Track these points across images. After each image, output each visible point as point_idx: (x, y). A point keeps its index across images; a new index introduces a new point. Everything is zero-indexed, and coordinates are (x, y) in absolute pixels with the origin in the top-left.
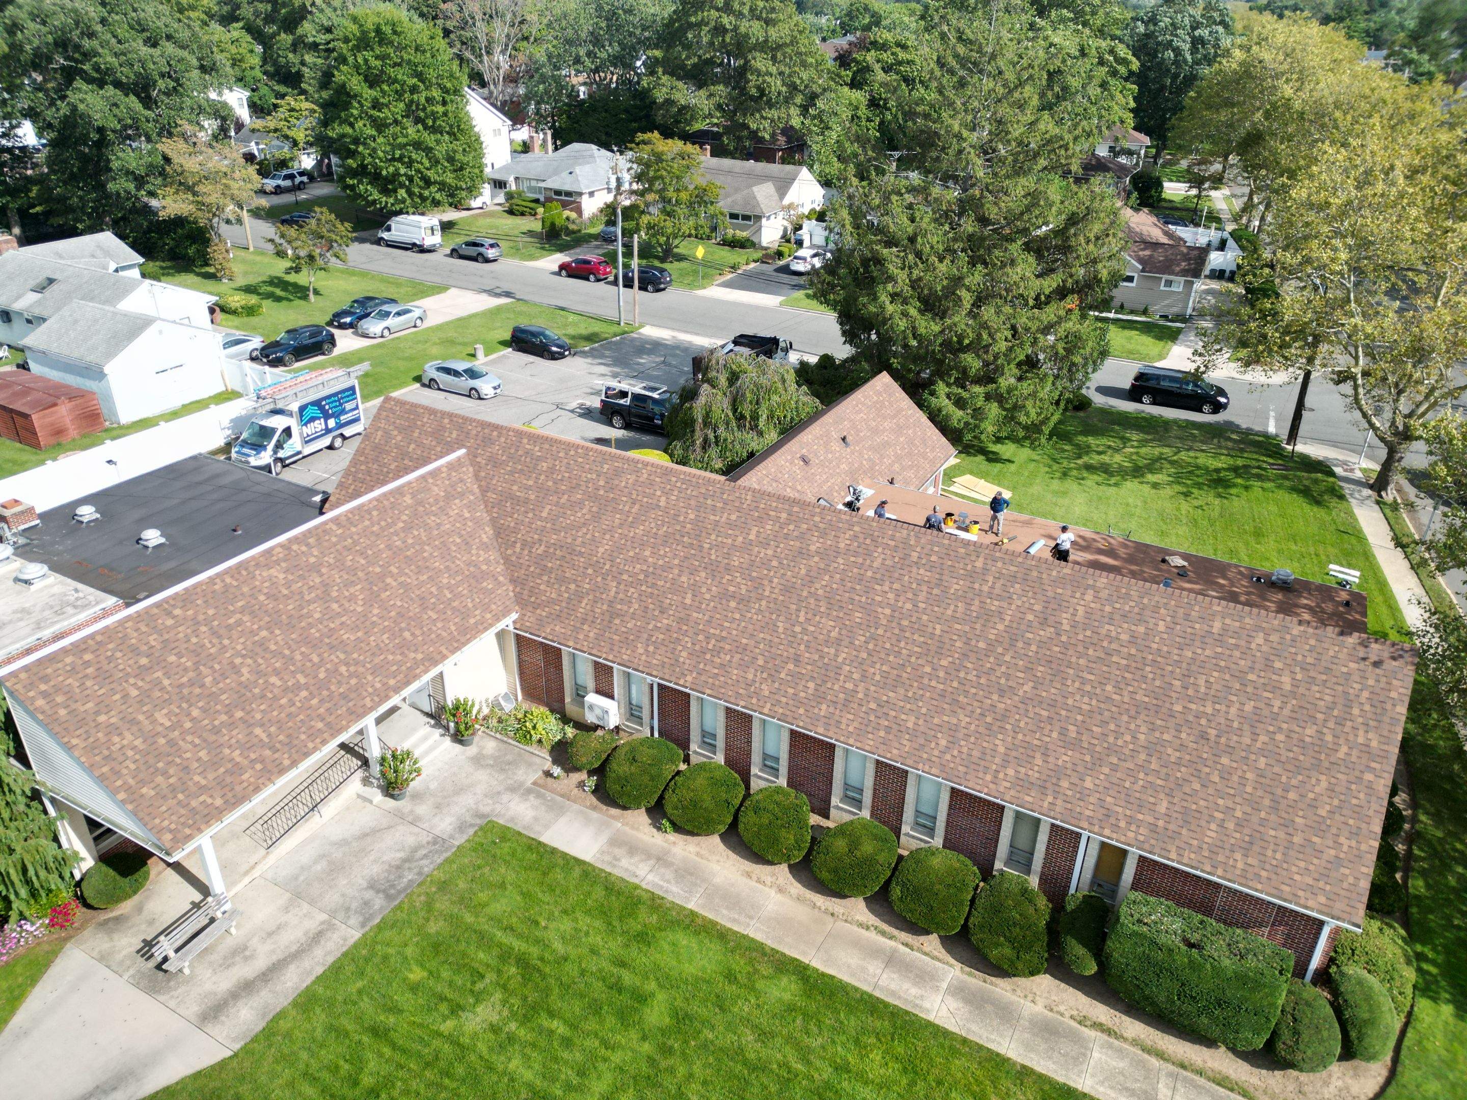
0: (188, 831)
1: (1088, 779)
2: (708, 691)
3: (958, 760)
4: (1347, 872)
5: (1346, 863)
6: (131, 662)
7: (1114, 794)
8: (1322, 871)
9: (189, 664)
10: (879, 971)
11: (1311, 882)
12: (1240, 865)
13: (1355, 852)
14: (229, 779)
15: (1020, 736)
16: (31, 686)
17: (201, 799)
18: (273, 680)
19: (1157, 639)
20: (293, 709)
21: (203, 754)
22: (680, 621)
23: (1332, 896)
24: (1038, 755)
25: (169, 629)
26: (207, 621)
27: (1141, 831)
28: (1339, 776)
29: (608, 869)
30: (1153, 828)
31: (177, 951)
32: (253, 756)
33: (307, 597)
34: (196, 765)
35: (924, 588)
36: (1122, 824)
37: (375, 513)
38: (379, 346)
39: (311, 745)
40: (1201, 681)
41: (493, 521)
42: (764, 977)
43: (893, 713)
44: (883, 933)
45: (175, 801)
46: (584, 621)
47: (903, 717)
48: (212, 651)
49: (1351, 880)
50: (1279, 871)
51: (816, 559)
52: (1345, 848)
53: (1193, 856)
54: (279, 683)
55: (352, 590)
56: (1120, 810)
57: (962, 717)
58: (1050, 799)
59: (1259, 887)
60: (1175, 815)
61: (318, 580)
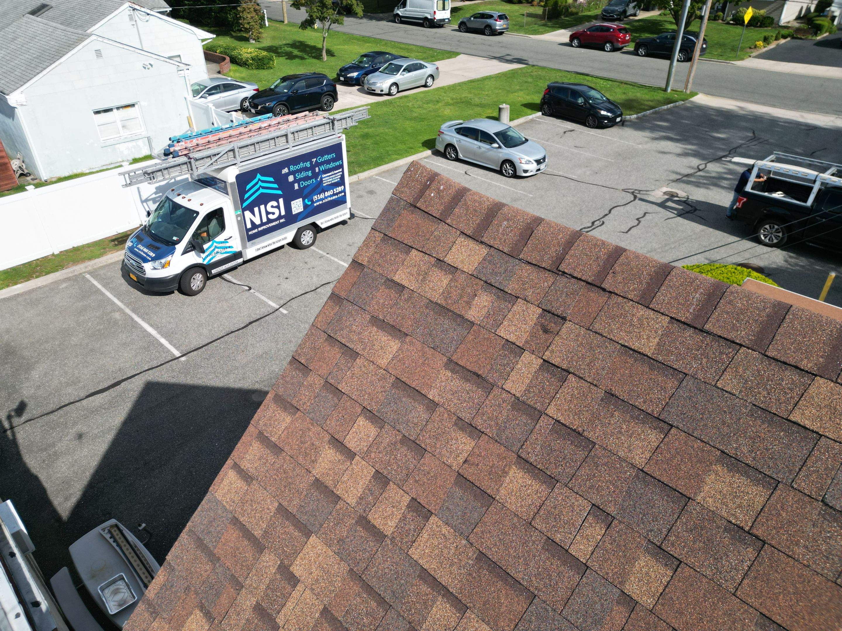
38: (384, 103)
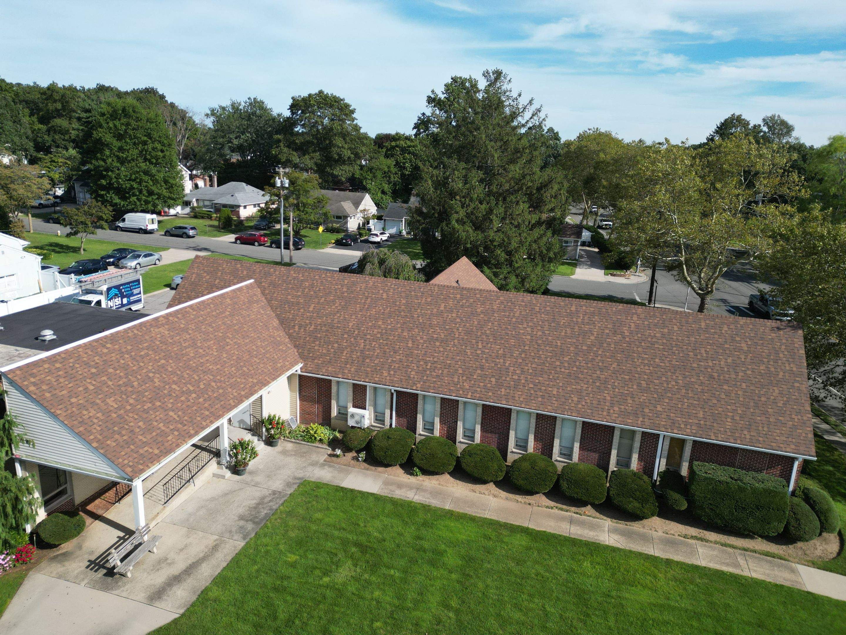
0: (141, 467)
1: (658, 406)
2: (432, 391)
3: (586, 407)
4: (801, 431)
5: (799, 427)
6: (86, 370)
7: (674, 412)
8: (789, 433)
9: (122, 374)
10: (568, 527)
11: (785, 439)
12: (748, 437)
13: (802, 421)
14: (160, 439)
15: (617, 390)
16: (25, 378)
17: (146, 449)
18: (174, 386)
19: (675, 334)
20: (189, 403)
21: (141, 424)
22: (407, 356)
23: (798, 444)
24: (629, 398)
25: (106, 354)
26: (128, 352)
27: (693, 427)
28: (783, 386)
29: (390, 496)
30: (699, 425)
31: (122, 560)
32: (172, 427)
33: (184, 345)
34: (138, 430)
35: (546, 323)
36: (682, 426)
37: (212, 306)
39: (204, 423)
40: (703, 351)
41: (278, 316)
42: (506, 536)
43: (544, 388)
44: (562, 509)
45: (129, 450)
46: (346, 363)
47: (550, 389)
48: (134, 368)
49: (804, 435)
50: (768, 436)
51: (482, 316)
52: (796, 420)
53: (723, 436)
54: (178, 389)
55: (209, 343)
56: (679, 419)
57: (582, 385)
58: (641, 419)
59: (761, 446)
60: (708, 417)
61: (188, 336)
